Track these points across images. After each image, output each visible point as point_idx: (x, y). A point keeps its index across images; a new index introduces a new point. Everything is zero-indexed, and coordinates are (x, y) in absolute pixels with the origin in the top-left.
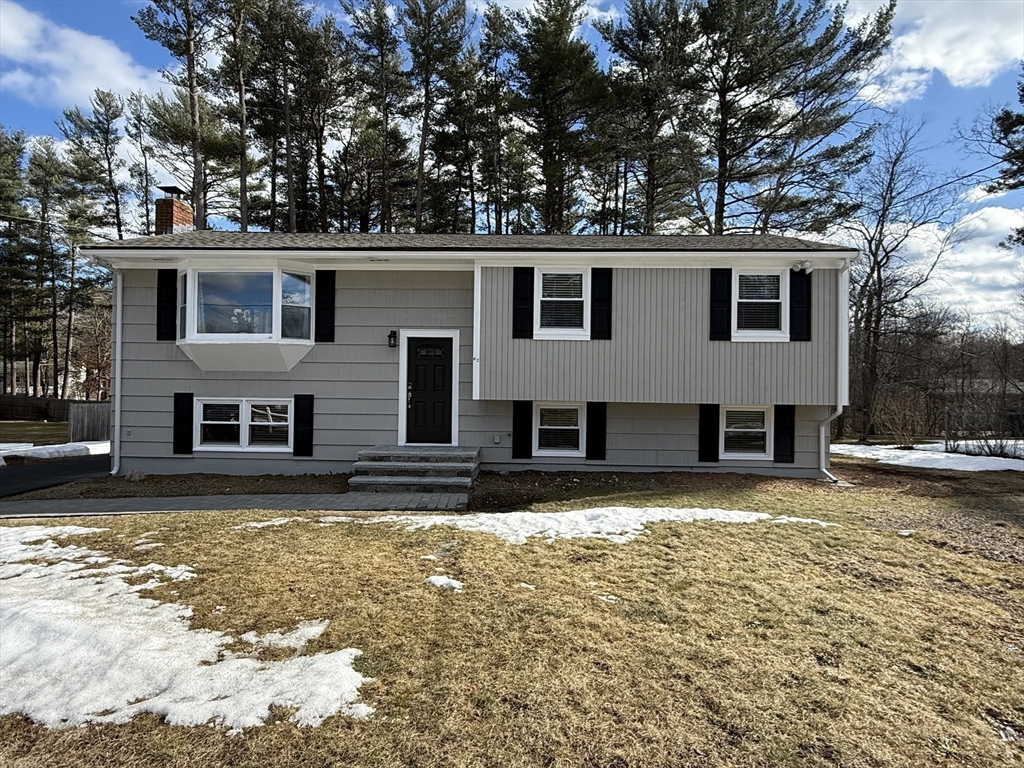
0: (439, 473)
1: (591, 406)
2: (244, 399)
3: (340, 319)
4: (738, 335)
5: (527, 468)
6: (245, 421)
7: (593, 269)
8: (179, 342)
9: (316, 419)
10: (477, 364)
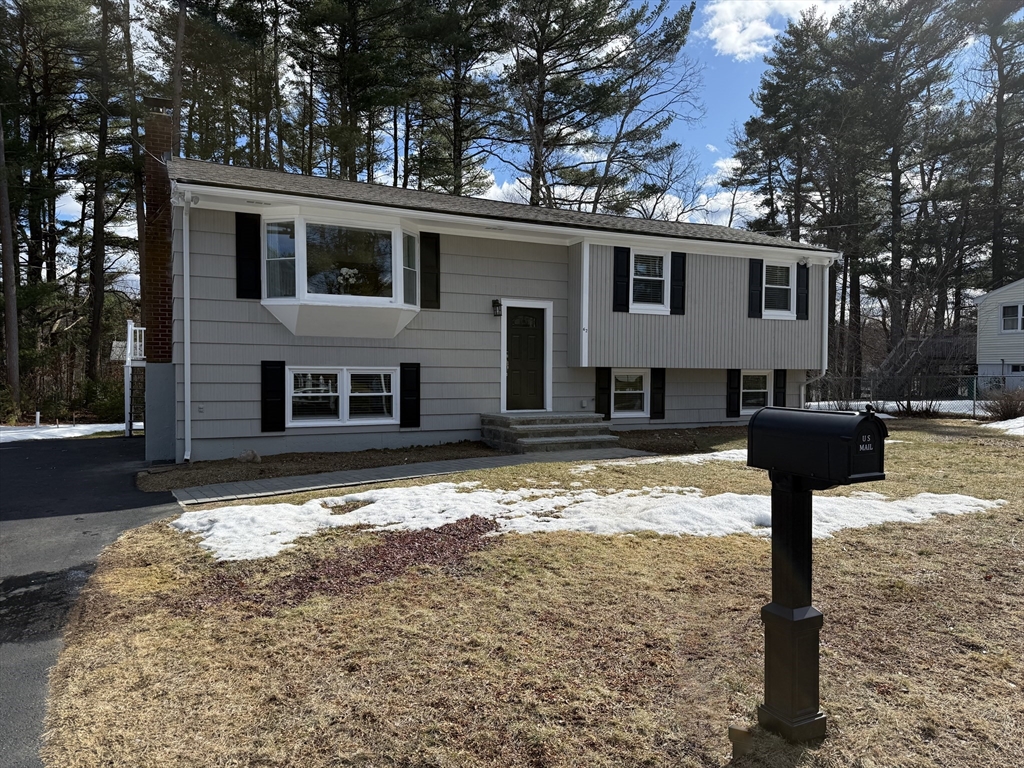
1: (655, 371)
2: (345, 368)
3: (445, 285)
4: (765, 314)
7: (672, 253)
8: (266, 301)
9: (423, 387)
10: (585, 336)
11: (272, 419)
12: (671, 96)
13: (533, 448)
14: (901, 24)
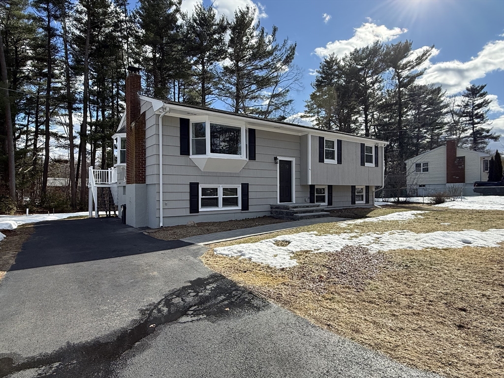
1: (329, 186)
2: (221, 185)
3: (258, 150)
4: (366, 164)
6: (220, 196)
7: (337, 140)
8: (191, 156)
9: (250, 194)
10: (310, 171)
11: (194, 209)
12: (291, 81)
13: (302, 218)
14: (366, 60)
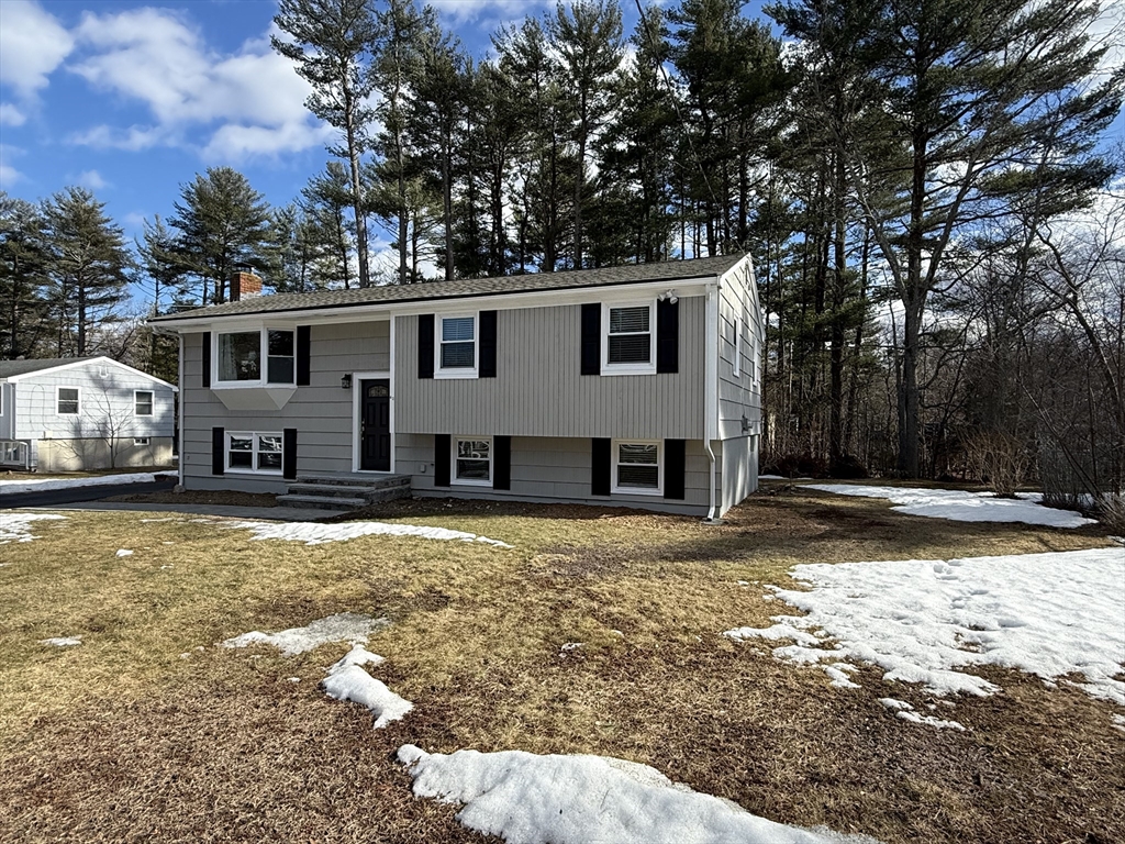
0: (343, 494)
1: (498, 439)
2: (254, 435)
3: (314, 365)
4: (607, 369)
5: (447, 495)
6: (255, 451)
7: (481, 312)
9: (298, 449)
10: (392, 402)
11: (218, 468)
